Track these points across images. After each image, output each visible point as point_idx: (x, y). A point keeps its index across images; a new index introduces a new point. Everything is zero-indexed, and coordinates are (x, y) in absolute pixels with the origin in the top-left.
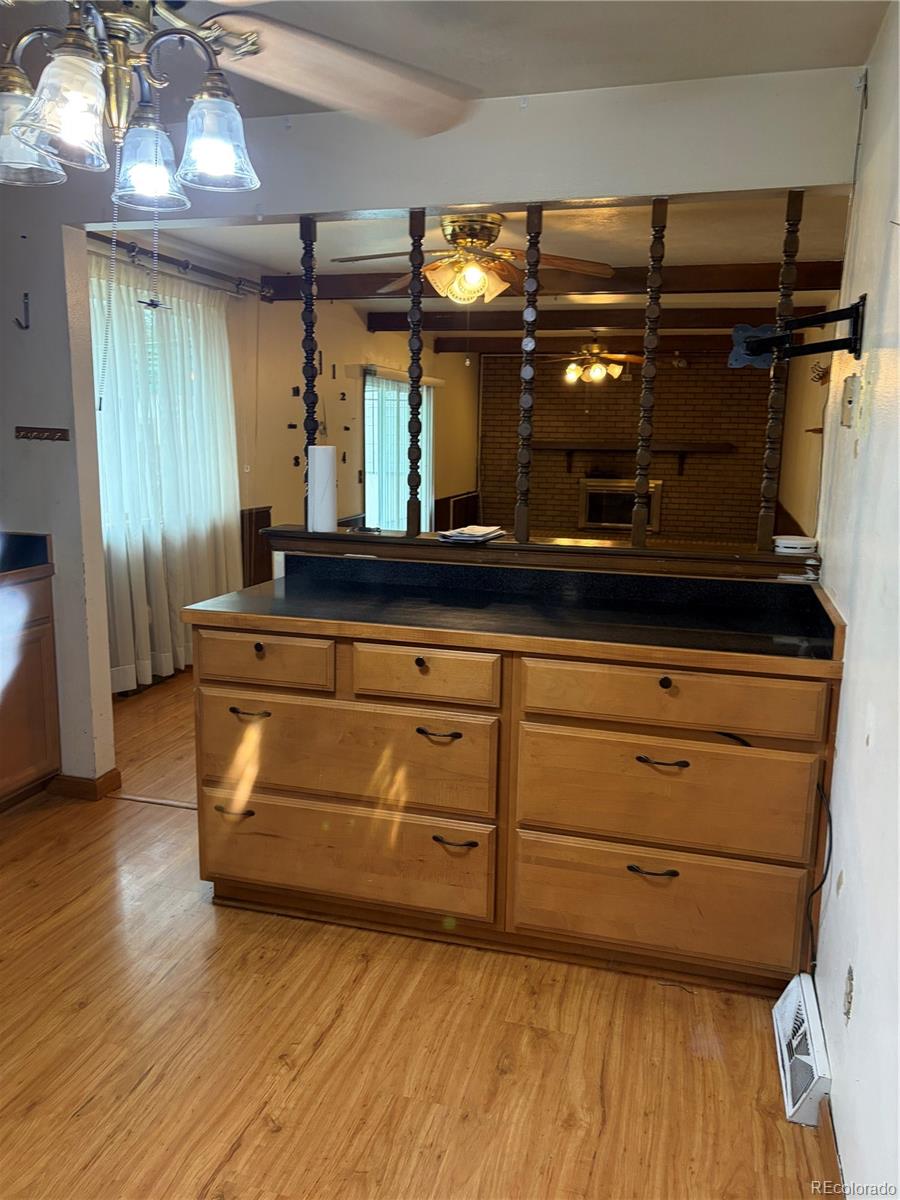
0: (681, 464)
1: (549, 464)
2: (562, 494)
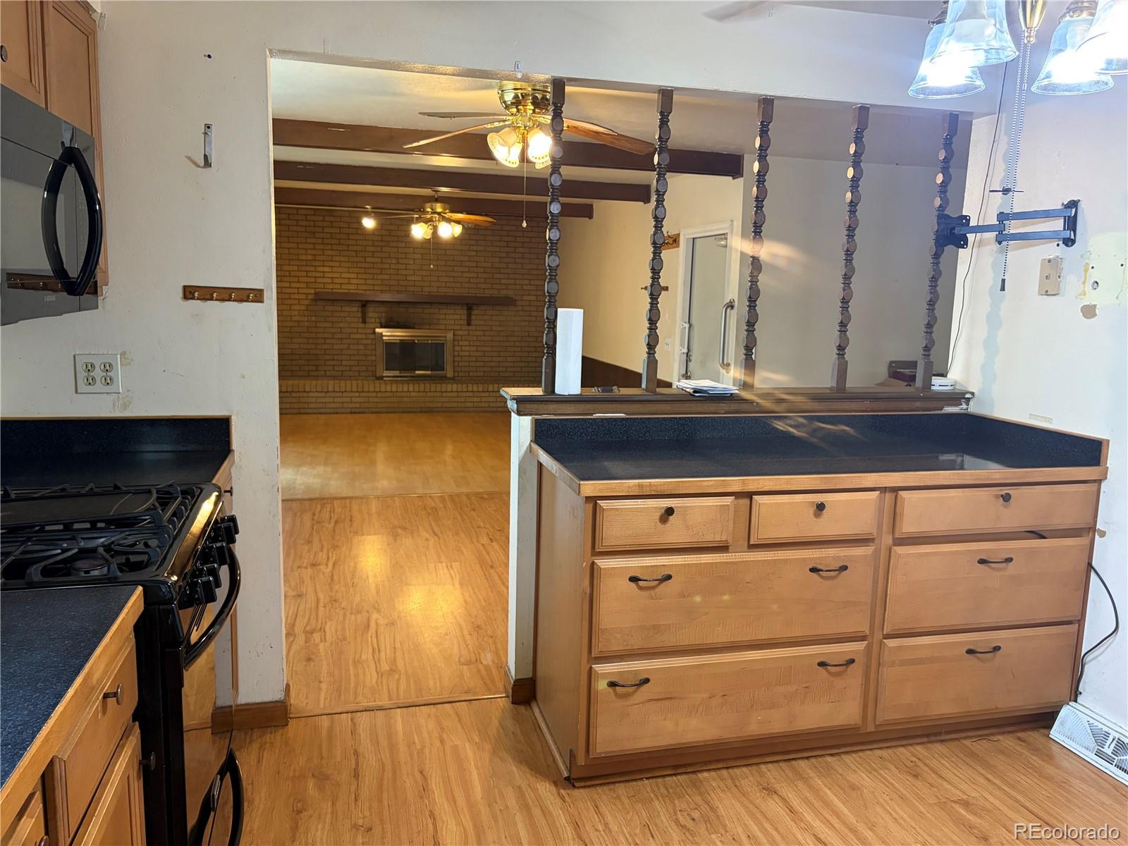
0: (469, 316)
1: (343, 314)
2: (358, 344)
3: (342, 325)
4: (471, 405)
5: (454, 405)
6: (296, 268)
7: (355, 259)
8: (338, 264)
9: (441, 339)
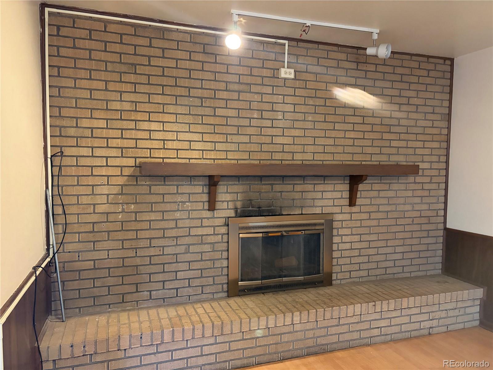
0: (353, 192)
1: (179, 199)
2: (202, 243)
3: (178, 215)
4: (376, 332)
5: (356, 335)
6: (103, 124)
7: (200, 111)
8: (172, 118)
9: (317, 228)
